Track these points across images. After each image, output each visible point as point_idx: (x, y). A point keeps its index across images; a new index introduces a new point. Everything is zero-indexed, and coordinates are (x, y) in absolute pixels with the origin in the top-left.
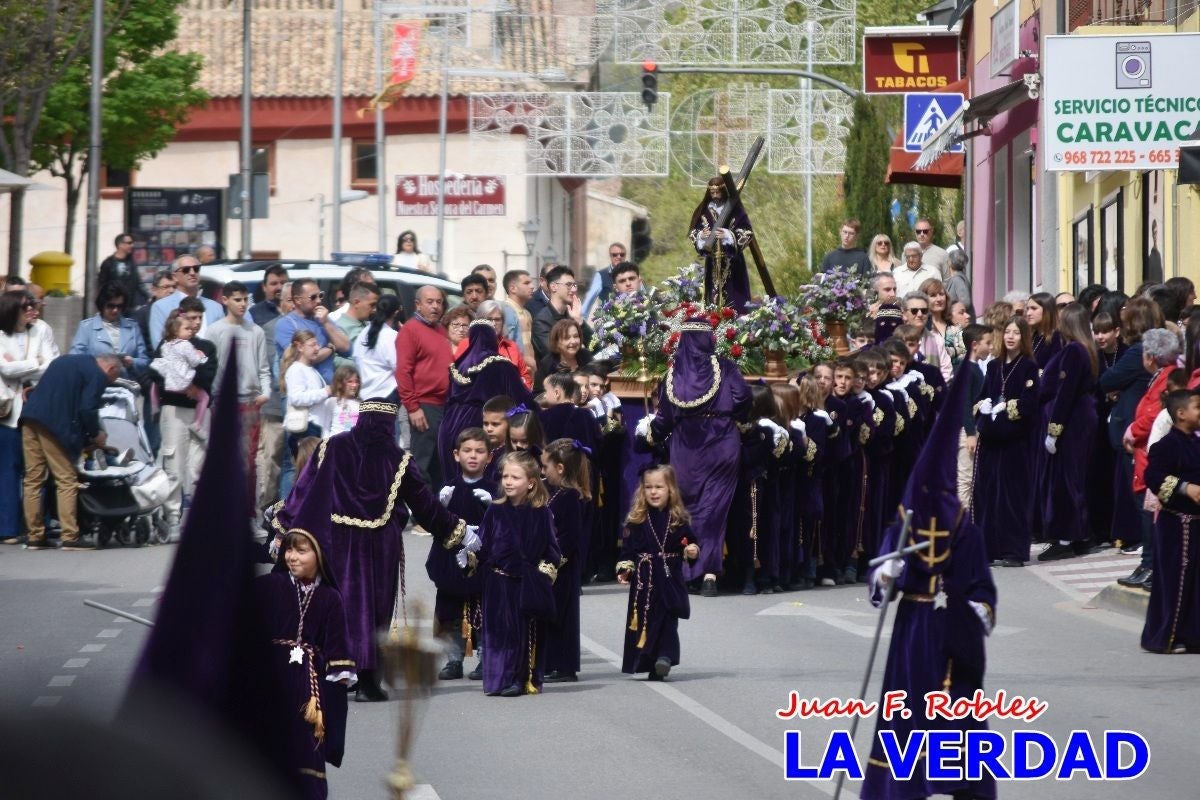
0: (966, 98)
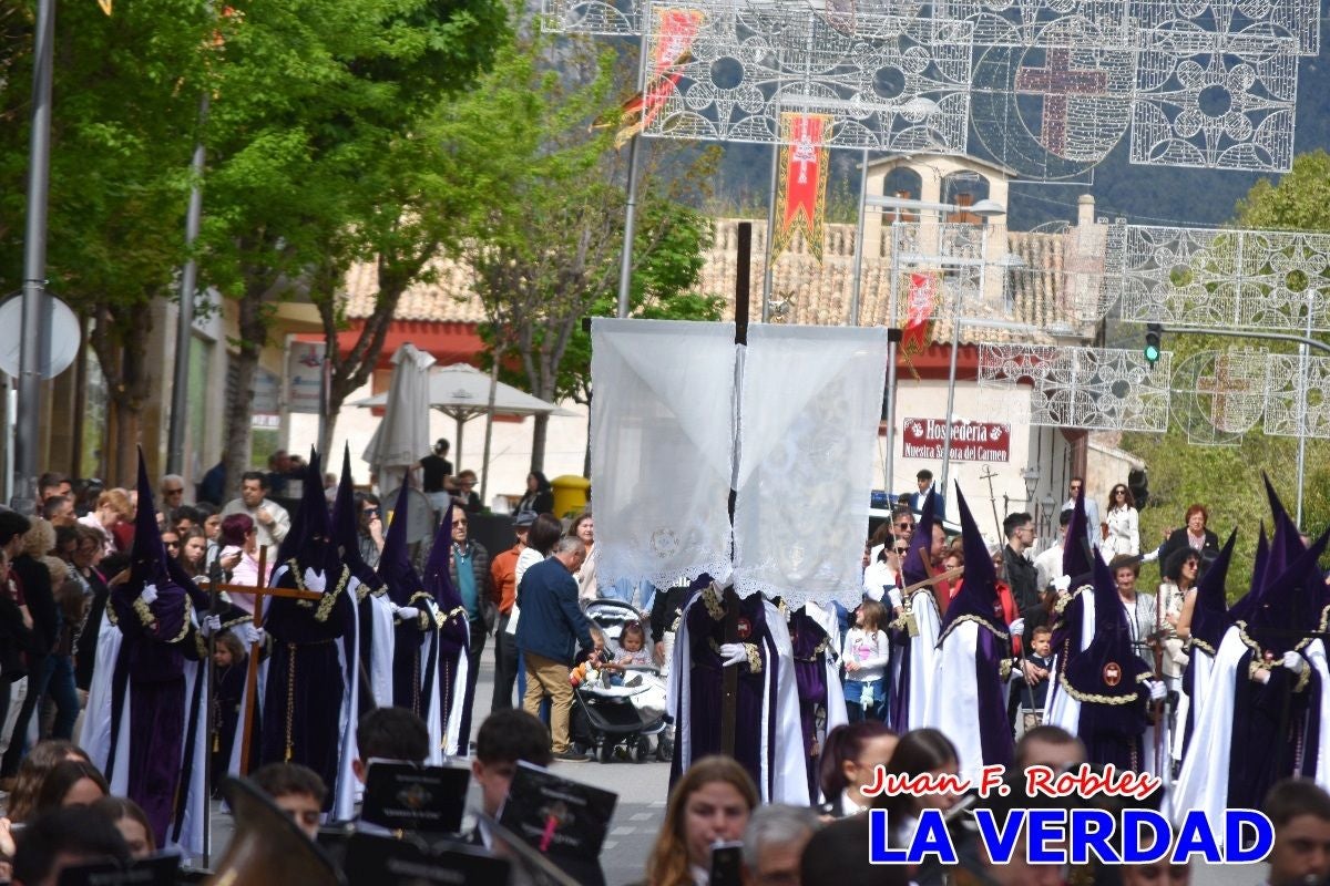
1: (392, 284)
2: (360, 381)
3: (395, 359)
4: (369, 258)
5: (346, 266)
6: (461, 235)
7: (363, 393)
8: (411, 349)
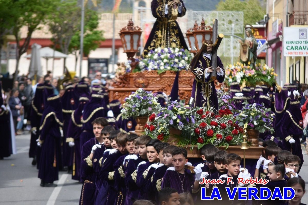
0: (267, 40)
1: (31, 30)
2: (24, 52)
3: (32, 46)
4: (25, 25)
5: (21, 27)
6: (47, 19)
7: (25, 55)
8: (36, 44)
